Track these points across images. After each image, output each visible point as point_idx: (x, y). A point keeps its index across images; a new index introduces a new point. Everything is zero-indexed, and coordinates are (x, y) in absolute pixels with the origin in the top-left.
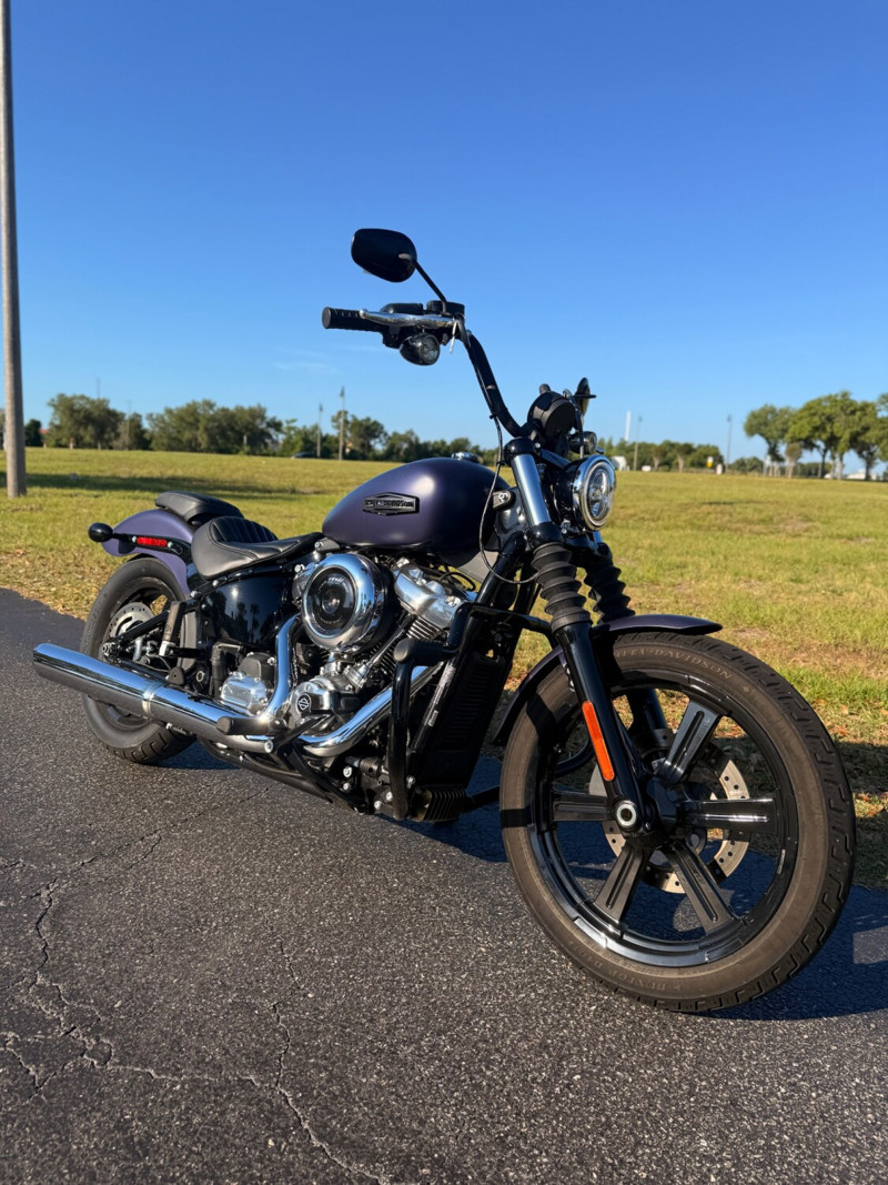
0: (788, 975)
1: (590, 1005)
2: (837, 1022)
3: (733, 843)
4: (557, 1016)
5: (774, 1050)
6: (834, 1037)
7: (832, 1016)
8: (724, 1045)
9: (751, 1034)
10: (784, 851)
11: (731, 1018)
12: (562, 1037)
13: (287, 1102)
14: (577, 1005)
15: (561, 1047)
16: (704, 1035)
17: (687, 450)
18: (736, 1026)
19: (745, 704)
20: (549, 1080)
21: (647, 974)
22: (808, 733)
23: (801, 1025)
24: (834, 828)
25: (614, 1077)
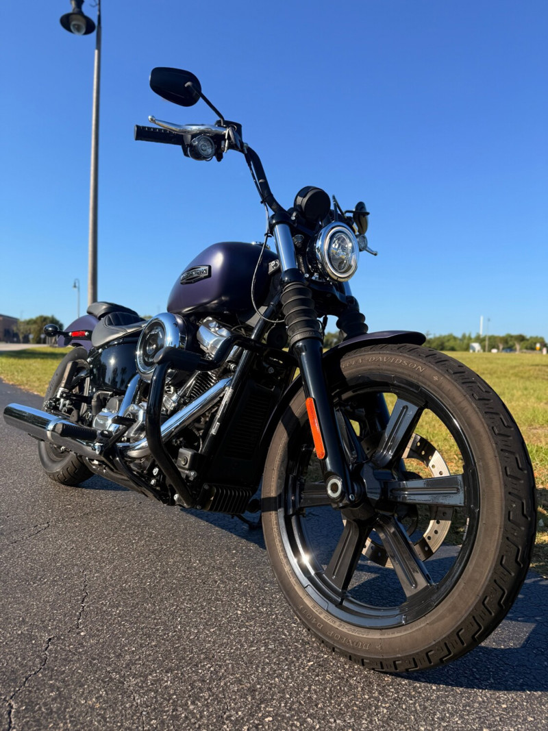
0: (473, 637)
1: (309, 661)
2: (540, 696)
3: (438, 522)
4: (275, 667)
5: (468, 715)
6: (533, 710)
7: (536, 691)
8: (420, 706)
9: (451, 699)
10: (468, 519)
11: (435, 683)
12: (272, 684)
13: (9, 713)
14: (298, 660)
15: (267, 692)
16: (404, 695)
17: (521, 339)
18: (438, 690)
19: (435, 391)
20: (242, 718)
21: (356, 634)
22: (487, 410)
23: (502, 695)
24: (510, 493)
25: (303, 722)
